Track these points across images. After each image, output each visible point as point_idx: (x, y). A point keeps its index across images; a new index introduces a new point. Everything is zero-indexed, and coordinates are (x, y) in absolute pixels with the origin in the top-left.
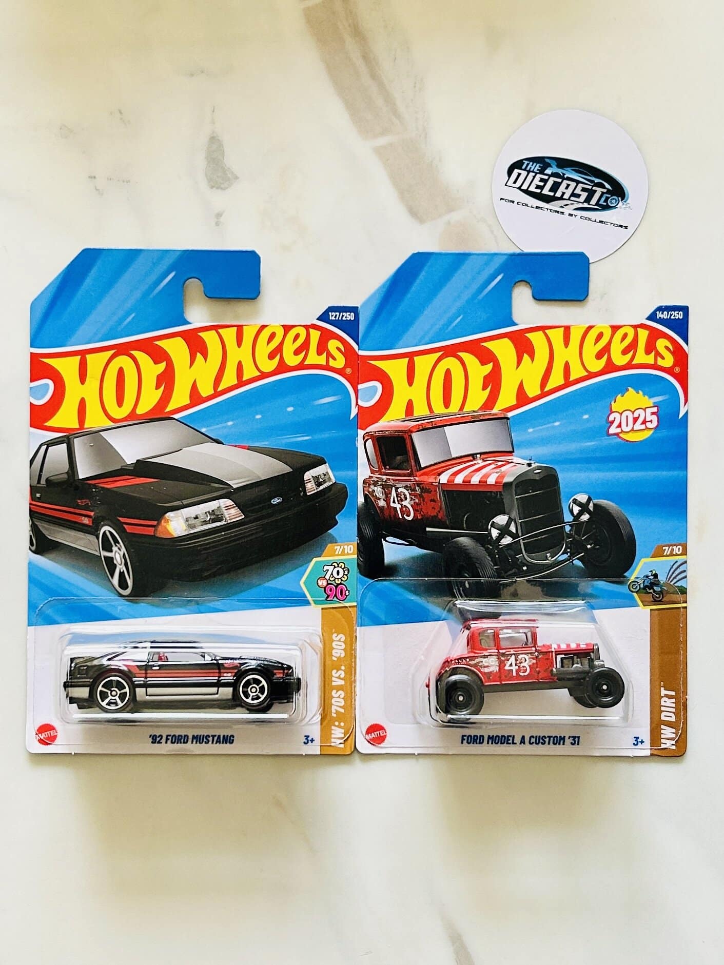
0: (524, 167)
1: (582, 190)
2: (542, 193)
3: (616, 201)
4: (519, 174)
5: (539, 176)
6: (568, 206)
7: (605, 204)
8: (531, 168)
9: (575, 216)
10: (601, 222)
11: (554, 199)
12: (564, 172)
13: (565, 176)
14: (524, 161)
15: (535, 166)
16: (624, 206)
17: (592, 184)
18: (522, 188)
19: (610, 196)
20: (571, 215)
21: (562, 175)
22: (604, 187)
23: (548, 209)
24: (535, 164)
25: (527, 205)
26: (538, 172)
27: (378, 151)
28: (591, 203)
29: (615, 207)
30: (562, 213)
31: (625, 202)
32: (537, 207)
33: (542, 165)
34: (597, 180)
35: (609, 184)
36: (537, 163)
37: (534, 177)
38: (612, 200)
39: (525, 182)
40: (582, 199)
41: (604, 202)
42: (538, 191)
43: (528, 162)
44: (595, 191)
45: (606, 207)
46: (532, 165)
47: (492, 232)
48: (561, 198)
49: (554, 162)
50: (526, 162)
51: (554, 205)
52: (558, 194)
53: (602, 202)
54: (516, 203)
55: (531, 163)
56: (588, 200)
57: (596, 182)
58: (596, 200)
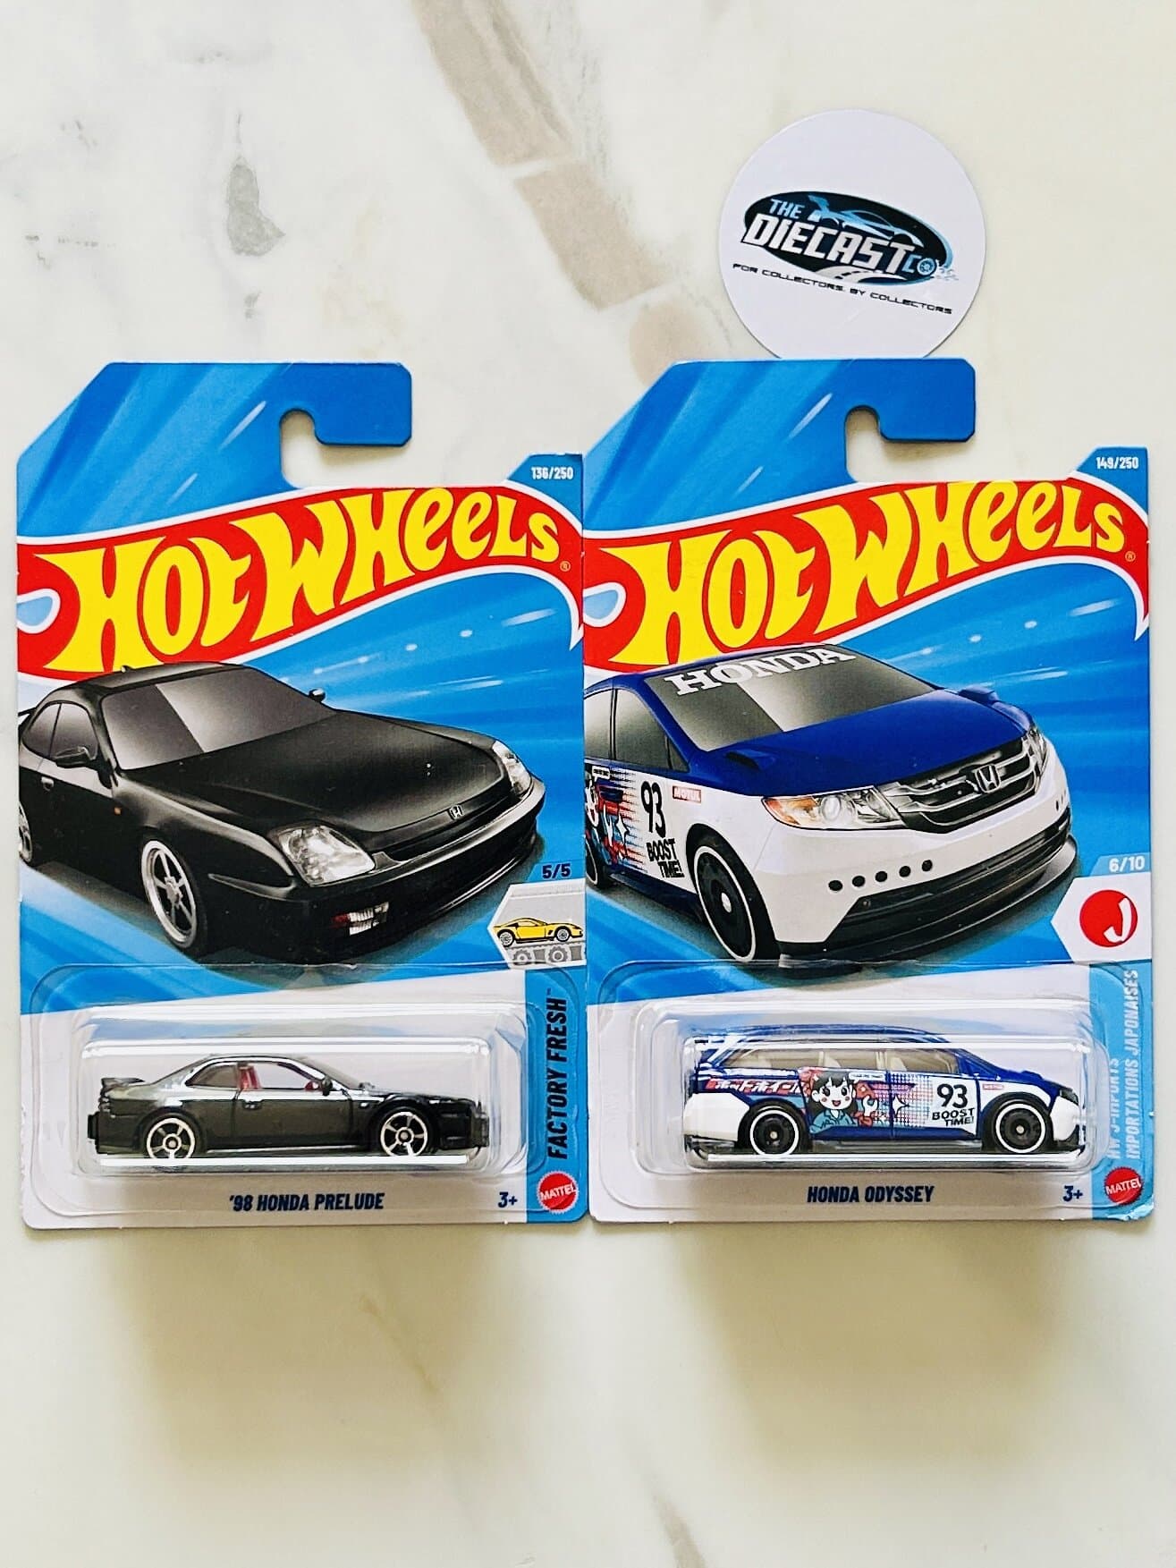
0: (772, 210)
1: (871, 250)
2: (806, 253)
3: (931, 266)
4: (765, 223)
5: (798, 225)
6: (849, 276)
7: (912, 271)
8: (784, 211)
9: (862, 293)
10: (905, 302)
11: (825, 264)
12: (842, 217)
13: (844, 225)
14: (773, 200)
15: (792, 210)
16: (945, 275)
17: (890, 238)
18: (771, 246)
19: (920, 257)
20: (854, 291)
21: (838, 222)
22: (909, 242)
23: (815, 282)
24: (791, 205)
25: (779, 275)
26: (797, 217)
27: (526, 187)
28: (888, 270)
29: (929, 277)
30: (840, 288)
31: (947, 267)
32: (797, 279)
33: (803, 207)
34: (898, 231)
35: (919, 238)
36: (796, 203)
37: (791, 227)
38: (923, 264)
39: (775, 237)
40: (873, 263)
41: (910, 268)
42: (798, 251)
43: (780, 202)
44: (895, 250)
45: (915, 277)
46: (787, 206)
47: (721, 324)
48: (837, 263)
49: (825, 201)
50: (776, 202)
51: (826, 275)
52: (832, 256)
53: (906, 268)
54: (760, 271)
55: (785, 203)
56: (883, 265)
57: (896, 233)
58: (897, 266)
